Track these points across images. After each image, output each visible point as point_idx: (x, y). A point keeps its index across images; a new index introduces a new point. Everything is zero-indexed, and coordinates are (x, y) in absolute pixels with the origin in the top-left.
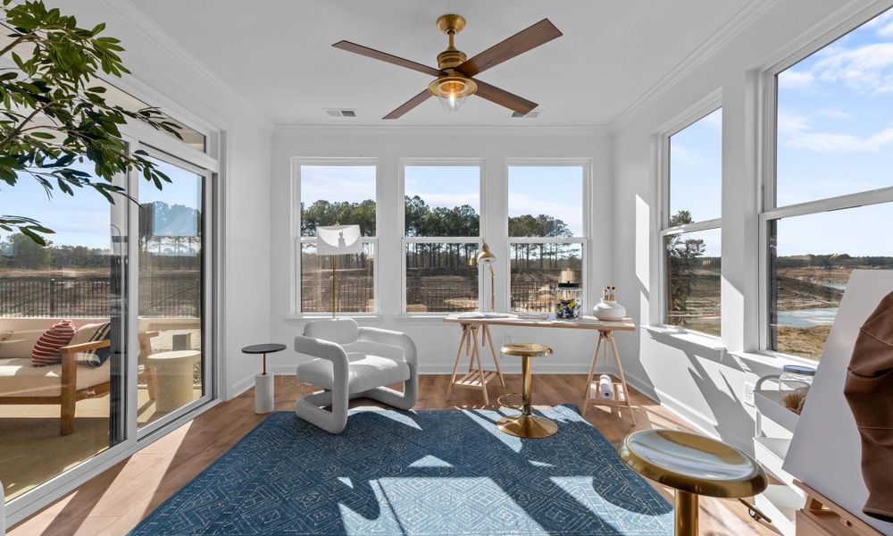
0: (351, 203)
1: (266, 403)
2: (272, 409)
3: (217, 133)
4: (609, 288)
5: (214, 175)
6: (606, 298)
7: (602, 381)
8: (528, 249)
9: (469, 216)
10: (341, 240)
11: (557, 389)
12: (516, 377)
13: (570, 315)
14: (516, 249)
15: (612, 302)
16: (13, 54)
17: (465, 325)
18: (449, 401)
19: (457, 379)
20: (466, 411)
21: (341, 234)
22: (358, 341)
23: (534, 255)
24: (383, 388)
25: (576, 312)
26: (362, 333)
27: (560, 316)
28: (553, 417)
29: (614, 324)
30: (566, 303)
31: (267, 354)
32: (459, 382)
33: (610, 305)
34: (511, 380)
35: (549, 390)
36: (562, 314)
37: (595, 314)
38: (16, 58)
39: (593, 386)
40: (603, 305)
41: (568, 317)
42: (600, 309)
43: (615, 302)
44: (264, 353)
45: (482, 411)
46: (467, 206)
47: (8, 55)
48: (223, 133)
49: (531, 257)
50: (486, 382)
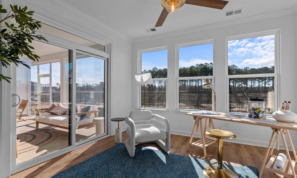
0: (186, 68)
1: (119, 139)
2: (121, 141)
3: (108, 45)
4: (285, 102)
5: (108, 59)
6: (283, 108)
7: (279, 158)
8: (265, 82)
9: (235, 69)
10: (142, 79)
11: (251, 155)
12: (230, 144)
13: (257, 117)
14: (259, 82)
15: (287, 111)
16: (5, 22)
17: (195, 117)
18: (188, 151)
19: (193, 141)
20: (192, 159)
21: (142, 77)
22: (152, 119)
23: (269, 84)
24: (160, 141)
25: (261, 115)
26: (153, 116)
27: (250, 116)
28: (239, 172)
29: (285, 125)
30: (254, 109)
31: (119, 122)
32: (193, 143)
33: (284, 112)
34: (226, 145)
35: (246, 155)
36: (252, 116)
37: (274, 117)
38: (6, 24)
39: (272, 159)
40: (279, 112)
41: (255, 117)
42: (277, 114)
43: (290, 111)
44: (118, 121)
45: (200, 160)
46: (234, 65)
47: (3, 23)
48: (110, 44)
49: (267, 86)
50: (206, 145)
